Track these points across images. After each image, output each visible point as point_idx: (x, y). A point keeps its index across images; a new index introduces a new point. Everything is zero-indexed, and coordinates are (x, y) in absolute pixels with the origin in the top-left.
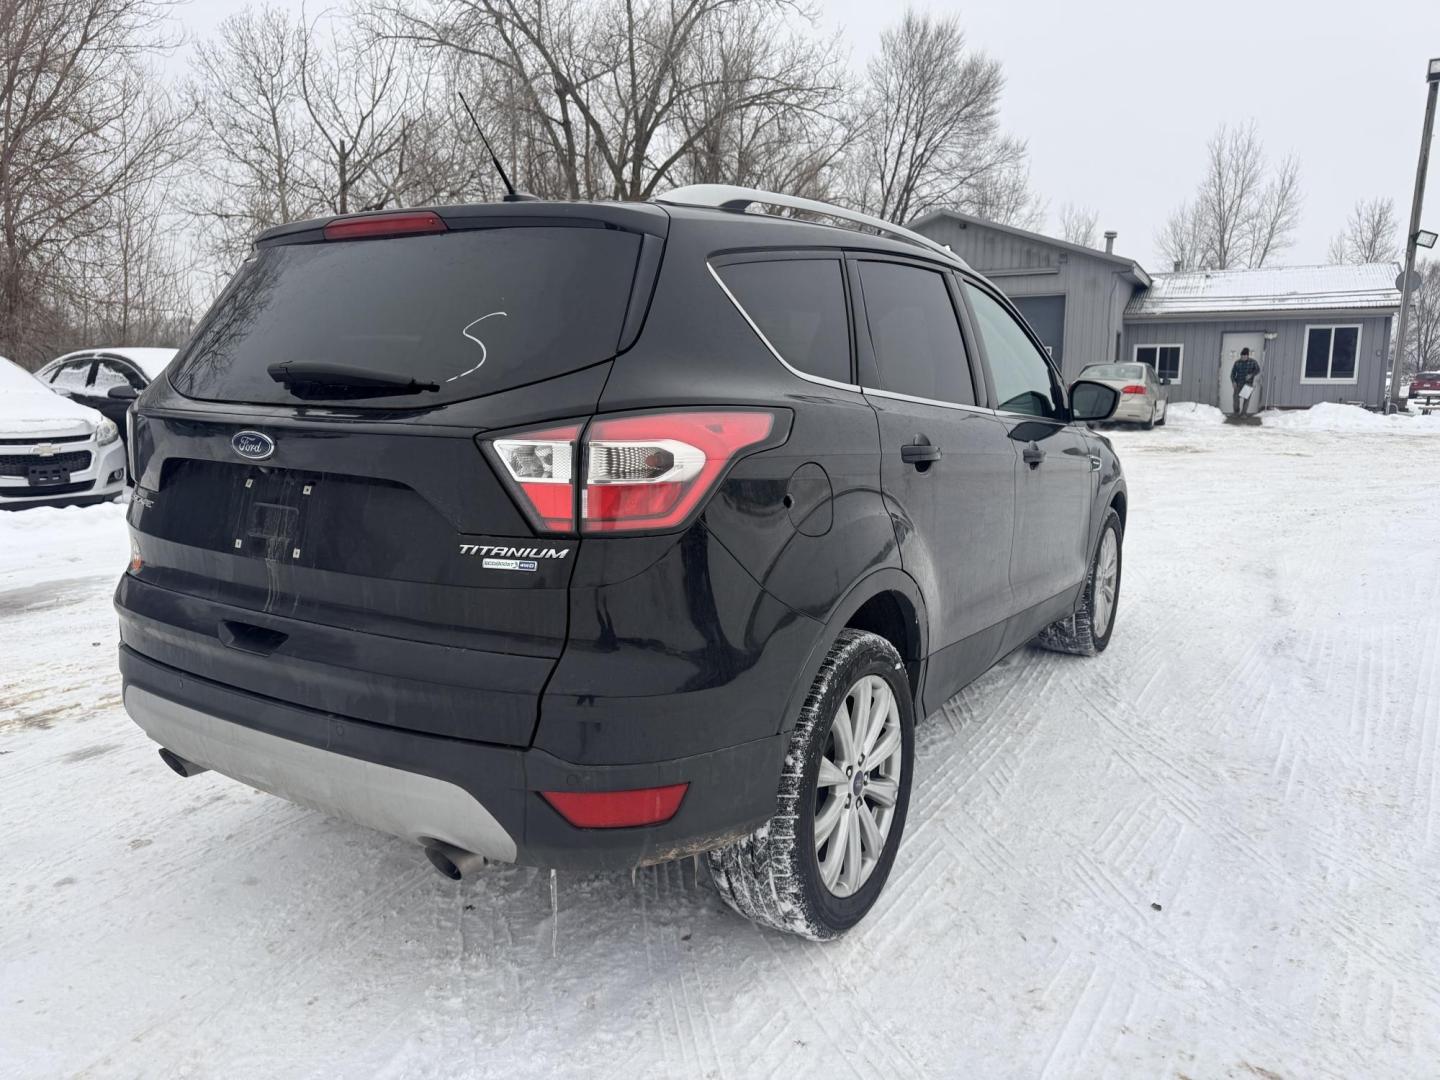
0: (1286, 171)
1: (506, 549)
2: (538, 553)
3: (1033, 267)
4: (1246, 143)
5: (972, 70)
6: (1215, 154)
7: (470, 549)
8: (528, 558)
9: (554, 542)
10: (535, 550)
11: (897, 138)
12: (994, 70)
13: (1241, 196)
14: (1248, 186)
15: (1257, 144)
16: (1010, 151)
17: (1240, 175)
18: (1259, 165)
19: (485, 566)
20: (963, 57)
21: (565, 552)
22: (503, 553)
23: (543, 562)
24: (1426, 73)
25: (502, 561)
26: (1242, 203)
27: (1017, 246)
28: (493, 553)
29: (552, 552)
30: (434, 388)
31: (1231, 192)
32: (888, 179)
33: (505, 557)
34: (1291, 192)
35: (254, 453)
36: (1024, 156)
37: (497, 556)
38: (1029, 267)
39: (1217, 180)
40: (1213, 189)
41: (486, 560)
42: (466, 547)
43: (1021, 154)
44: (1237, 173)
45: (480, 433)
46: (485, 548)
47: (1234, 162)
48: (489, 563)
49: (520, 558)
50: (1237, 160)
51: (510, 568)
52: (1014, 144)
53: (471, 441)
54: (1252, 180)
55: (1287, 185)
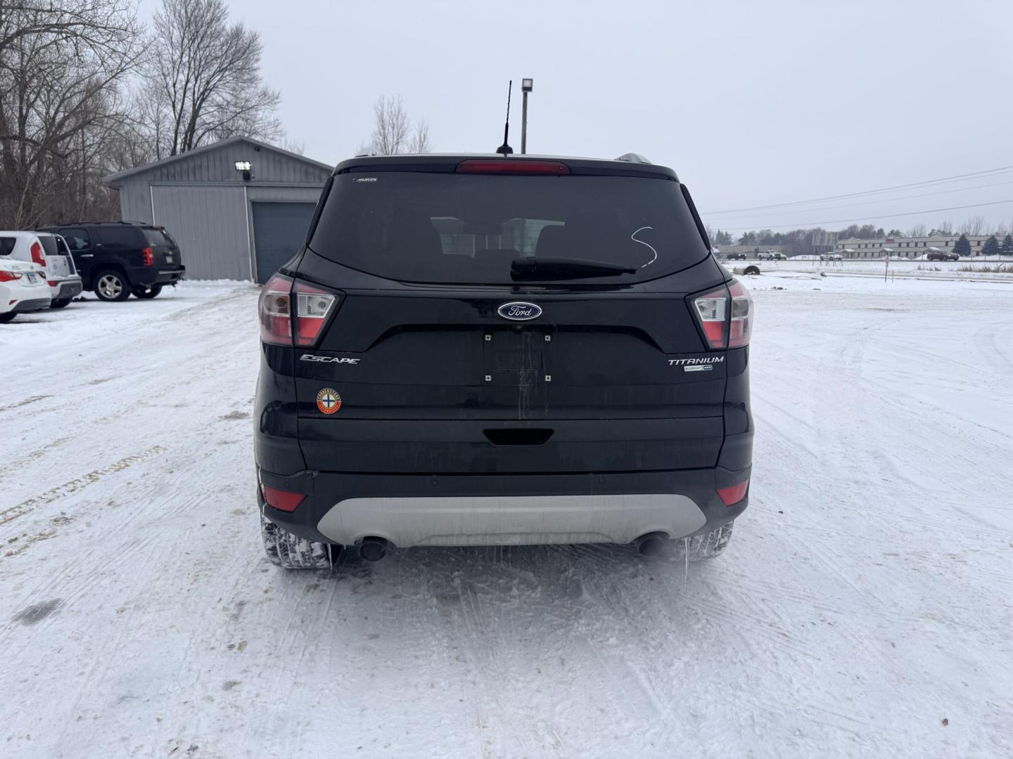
0: (421, 131)
1: (694, 360)
2: (711, 360)
3: (310, 182)
4: (397, 110)
5: (237, 34)
6: (379, 113)
7: (675, 362)
8: (706, 363)
9: (716, 353)
10: (709, 359)
11: (182, 78)
12: (254, 38)
13: (398, 143)
14: (401, 137)
15: (403, 111)
16: (268, 98)
17: (396, 130)
18: (406, 125)
19: (686, 370)
20: (229, 24)
21: (722, 358)
22: (693, 362)
23: (714, 364)
24: (521, 86)
25: (694, 367)
26: (399, 148)
27: (298, 166)
28: (688, 363)
29: (717, 358)
30: (632, 271)
31: (391, 140)
32: (178, 107)
33: (695, 364)
34: (425, 144)
35: (523, 316)
36: (279, 102)
37: (691, 364)
38: (307, 182)
39: (382, 131)
40: (381, 137)
41: (685, 367)
42: (672, 361)
43: (276, 101)
44: (393, 128)
45: (687, 295)
46: (683, 361)
47: (391, 122)
48: (688, 369)
49: (703, 364)
50: (393, 120)
51: (700, 370)
52: (270, 93)
53: (683, 301)
54: (403, 135)
55: (422, 139)
